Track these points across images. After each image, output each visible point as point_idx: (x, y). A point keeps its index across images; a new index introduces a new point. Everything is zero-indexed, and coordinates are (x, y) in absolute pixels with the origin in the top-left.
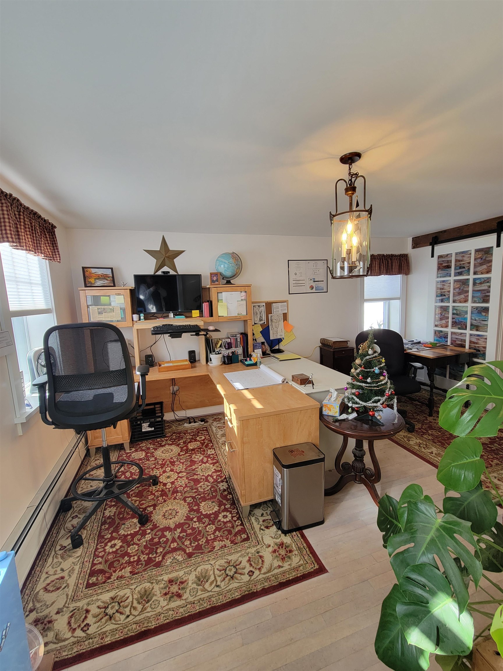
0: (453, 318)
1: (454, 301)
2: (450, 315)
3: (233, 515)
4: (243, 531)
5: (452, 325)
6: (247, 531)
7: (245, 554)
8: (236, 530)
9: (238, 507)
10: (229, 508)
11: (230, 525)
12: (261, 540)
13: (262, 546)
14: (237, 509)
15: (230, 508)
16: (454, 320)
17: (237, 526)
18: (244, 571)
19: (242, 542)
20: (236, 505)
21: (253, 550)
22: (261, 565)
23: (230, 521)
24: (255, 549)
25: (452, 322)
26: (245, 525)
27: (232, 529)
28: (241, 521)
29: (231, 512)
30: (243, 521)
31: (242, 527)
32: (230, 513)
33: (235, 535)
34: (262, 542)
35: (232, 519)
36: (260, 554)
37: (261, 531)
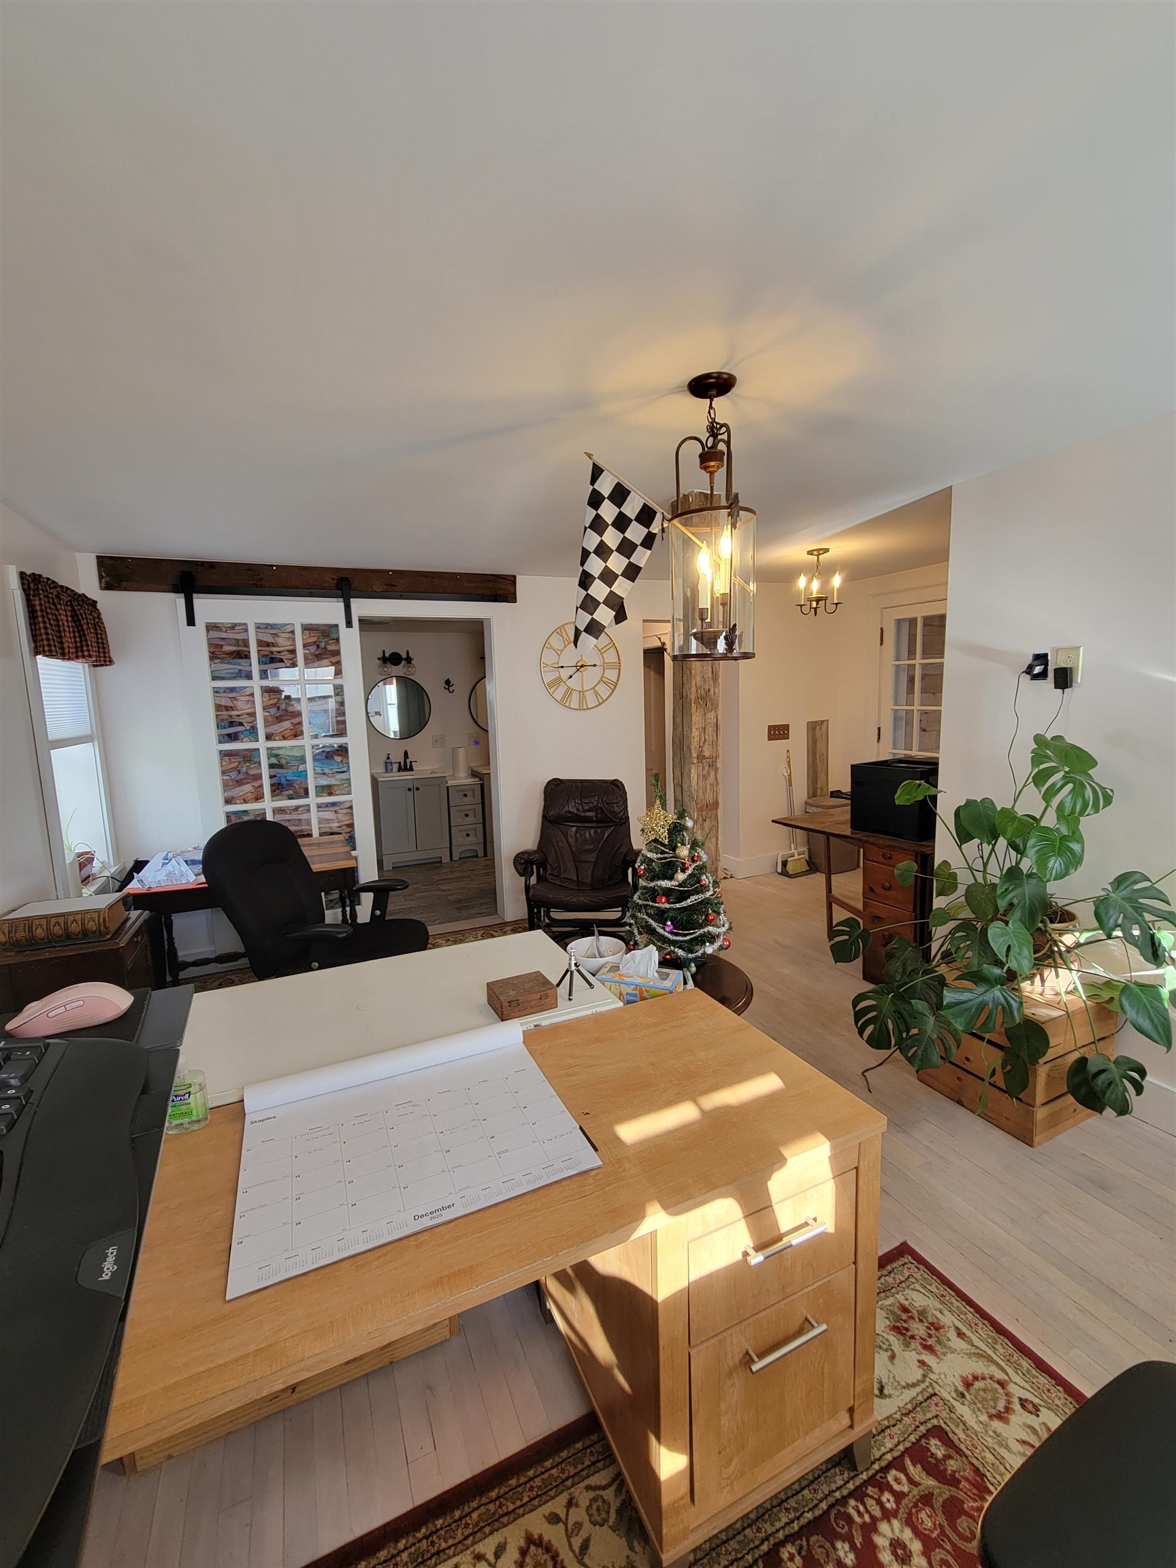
0: (271, 777)
1: (269, 737)
2: (265, 772)
3: (877, 1512)
4: (918, 1453)
5: (273, 791)
6: (913, 1438)
7: (991, 1433)
8: (931, 1482)
9: (831, 1500)
10: (853, 1547)
11: (923, 1515)
12: (918, 1389)
13: (935, 1385)
14: (844, 1501)
15: (849, 1538)
16: (275, 780)
17: (911, 1481)
18: (1038, 1428)
19: (959, 1451)
20: (826, 1513)
21: (963, 1410)
22: (989, 1381)
23: (910, 1522)
24: (956, 1404)
25: (272, 785)
26: (896, 1454)
27: (938, 1503)
28: (885, 1470)
29: (870, 1528)
30: (884, 1464)
31: (908, 1462)
32: (876, 1530)
33: (953, 1481)
34: (923, 1386)
35: (894, 1514)
36: (961, 1388)
37: (886, 1392)
